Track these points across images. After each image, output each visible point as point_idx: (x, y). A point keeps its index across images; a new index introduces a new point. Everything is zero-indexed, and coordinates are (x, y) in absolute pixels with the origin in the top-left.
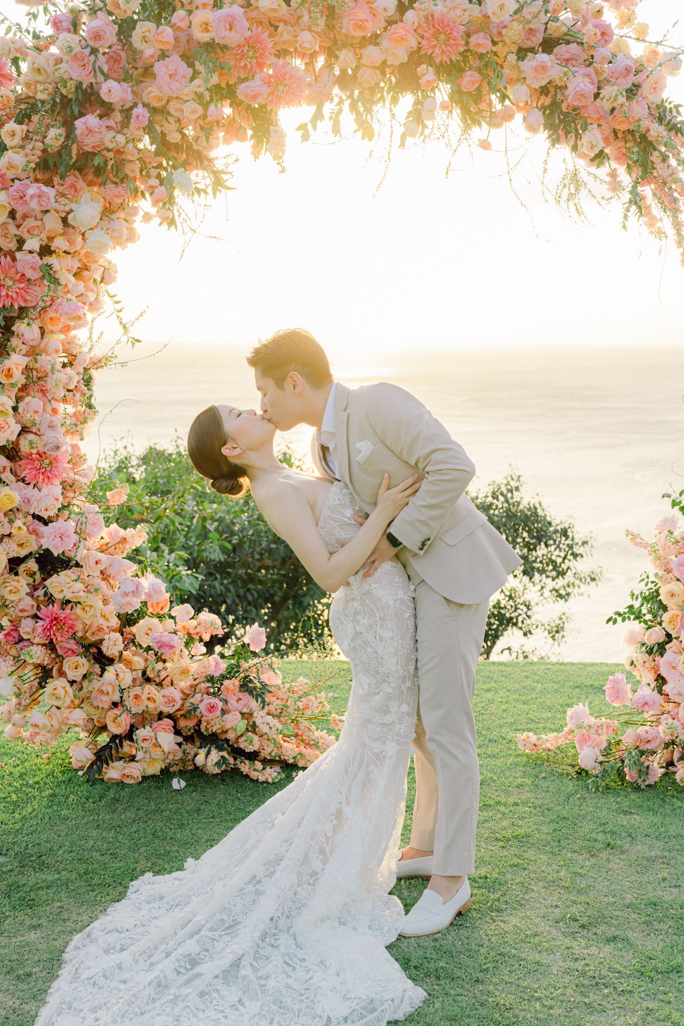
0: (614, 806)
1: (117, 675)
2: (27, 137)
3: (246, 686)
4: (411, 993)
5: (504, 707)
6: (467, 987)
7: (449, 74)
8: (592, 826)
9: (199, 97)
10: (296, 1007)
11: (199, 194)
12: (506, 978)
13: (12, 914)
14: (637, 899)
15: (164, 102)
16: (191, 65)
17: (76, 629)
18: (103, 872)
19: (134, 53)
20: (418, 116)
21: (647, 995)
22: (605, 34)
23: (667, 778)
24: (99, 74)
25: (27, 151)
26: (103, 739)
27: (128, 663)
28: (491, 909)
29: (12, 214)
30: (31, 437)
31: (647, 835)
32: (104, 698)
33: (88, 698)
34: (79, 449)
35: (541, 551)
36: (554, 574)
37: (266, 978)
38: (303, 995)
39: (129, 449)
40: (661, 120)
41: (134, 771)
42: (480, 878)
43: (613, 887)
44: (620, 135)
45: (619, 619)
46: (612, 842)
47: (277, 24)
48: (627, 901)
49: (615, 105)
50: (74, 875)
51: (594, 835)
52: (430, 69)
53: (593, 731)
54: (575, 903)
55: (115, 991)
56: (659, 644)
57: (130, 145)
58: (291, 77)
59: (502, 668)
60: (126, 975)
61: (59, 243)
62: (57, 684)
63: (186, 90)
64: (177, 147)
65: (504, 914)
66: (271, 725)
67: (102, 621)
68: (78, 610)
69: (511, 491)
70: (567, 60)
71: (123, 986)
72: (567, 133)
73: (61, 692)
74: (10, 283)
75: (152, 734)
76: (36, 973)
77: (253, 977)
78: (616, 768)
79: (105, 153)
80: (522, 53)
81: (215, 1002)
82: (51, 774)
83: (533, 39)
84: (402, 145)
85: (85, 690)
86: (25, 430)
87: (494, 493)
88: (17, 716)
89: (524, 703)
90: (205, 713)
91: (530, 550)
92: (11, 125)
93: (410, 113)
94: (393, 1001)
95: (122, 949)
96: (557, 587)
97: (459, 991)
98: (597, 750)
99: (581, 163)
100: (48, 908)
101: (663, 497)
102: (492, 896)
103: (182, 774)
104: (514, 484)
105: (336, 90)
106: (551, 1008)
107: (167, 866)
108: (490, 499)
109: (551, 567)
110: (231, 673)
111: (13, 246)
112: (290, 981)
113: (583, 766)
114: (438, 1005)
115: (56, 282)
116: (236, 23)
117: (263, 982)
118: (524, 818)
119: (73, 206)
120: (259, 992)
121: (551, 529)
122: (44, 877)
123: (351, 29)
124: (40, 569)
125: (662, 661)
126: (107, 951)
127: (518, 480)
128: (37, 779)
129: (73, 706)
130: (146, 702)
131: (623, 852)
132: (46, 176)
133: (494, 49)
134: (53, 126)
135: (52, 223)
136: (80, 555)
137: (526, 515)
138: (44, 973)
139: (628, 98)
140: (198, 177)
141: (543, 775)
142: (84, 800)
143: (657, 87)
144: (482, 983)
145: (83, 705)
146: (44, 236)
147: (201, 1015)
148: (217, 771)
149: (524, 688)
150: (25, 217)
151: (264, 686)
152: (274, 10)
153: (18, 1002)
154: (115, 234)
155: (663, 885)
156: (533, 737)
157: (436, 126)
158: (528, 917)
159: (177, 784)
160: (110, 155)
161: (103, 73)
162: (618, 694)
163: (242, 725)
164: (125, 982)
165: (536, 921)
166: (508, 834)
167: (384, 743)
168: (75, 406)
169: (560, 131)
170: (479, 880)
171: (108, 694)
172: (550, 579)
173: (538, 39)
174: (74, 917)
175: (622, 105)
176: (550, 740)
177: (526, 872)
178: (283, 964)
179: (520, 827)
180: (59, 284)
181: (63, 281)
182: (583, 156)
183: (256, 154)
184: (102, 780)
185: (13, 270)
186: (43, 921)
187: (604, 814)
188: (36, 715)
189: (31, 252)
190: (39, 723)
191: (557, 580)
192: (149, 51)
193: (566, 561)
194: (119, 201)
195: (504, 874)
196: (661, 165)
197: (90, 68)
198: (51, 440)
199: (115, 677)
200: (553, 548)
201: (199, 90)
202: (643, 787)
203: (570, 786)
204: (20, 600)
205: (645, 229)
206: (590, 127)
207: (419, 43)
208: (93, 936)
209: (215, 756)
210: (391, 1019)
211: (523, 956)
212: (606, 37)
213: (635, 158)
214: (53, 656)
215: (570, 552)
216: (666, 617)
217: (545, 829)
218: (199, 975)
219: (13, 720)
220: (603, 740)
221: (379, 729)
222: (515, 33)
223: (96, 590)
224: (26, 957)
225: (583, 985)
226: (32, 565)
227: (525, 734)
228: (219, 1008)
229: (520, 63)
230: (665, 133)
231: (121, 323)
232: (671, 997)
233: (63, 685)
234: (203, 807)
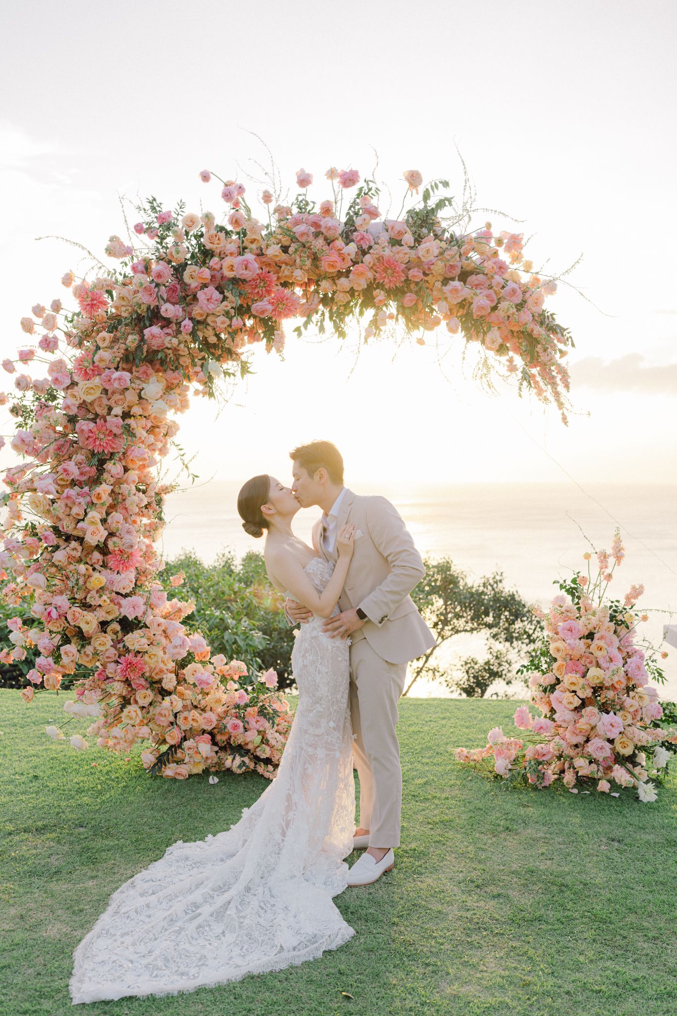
0: (517, 801)
1: (172, 703)
2: (115, 340)
3: (262, 712)
4: (344, 932)
5: (452, 730)
6: (385, 927)
7: (396, 295)
8: (499, 815)
9: (227, 314)
10: (260, 939)
11: (229, 376)
12: (415, 923)
13: (80, 868)
14: (520, 867)
15: (204, 317)
16: (222, 292)
17: (144, 671)
18: (148, 841)
19: (185, 286)
20: (376, 324)
21: (514, 937)
22: (502, 267)
23: (558, 782)
24: (160, 299)
25: (115, 350)
26: (164, 748)
27: (181, 695)
28: (414, 872)
29: (105, 391)
30: (115, 539)
31: (536, 822)
32: (163, 719)
33: (153, 719)
34: (152, 548)
35: (518, 625)
36: (527, 641)
37: (244, 917)
38: (268, 930)
39: (232, 553)
40: (542, 323)
41: (183, 770)
42: (411, 850)
43: (505, 859)
44: (515, 334)
45: (525, 670)
46: (510, 827)
47: (281, 265)
48: (513, 869)
49: (508, 314)
50: (128, 842)
51: (498, 822)
52: (382, 292)
53: (504, 747)
54: (475, 869)
55: (141, 923)
56: (551, 685)
57: (182, 346)
58: (287, 299)
59: (457, 703)
60: (150, 912)
61: (136, 410)
62: (132, 709)
63: (218, 309)
64: (215, 346)
65: (423, 876)
66: (278, 740)
67: (162, 665)
68: (146, 657)
69: (496, 582)
70: (477, 285)
71: (147, 920)
72: (478, 333)
73: (133, 714)
74: (102, 436)
75: (195, 745)
76: (86, 909)
77: (235, 916)
78: (521, 774)
79: (166, 350)
80: (446, 281)
81: (205, 933)
82: (128, 772)
83: (454, 272)
84: (366, 341)
85: (151, 713)
86: (111, 535)
87: (484, 584)
88: (103, 731)
89: (467, 728)
90: (231, 730)
91: (510, 624)
92: (104, 334)
93: (371, 321)
94: (330, 936)
95: (153, 893)
96: (530, 650)
97: (380, 930)
98: (507, 761)
99: (491, 354)
100: (105, 865)
101: (554, 583)
102: (417, 863)
103: (216, 773)
104: (498, 578)
105: (321, 307)
106: (442, 944)
107: (193, 837)
108: (481, 589)
109: (525, 636)
110: (253, 703)
111: (105, 412)
112: (261, 920)
113: (498, 773)
114: (362, 940)
115: (134, 435)
116: (249, 265)
117: (242, 920)
118: (450, 808)
119: (144, 385)
120: (237, 927)
121: (526, 610)
122: (107, 843)
123: (326, 267)
124: (122, 629)
125: (553, 697)
126: (142, 895)
127: (501, 575)
128: (117, 775)
129: (142, 724)
130: (192, 722)
131: (517, 834)
132: (129, 366)
133: (426, 279)
134: (132, 334)
135: (131, 397)
136: (148, 619)
137: (507, 599)
138: (92, 910)
139: (518, 310)
140: (230, 365)
141: (470, 778)
142: (146, 790)
143: (538, 302)
144: (397, 925)
145: (150, 724)
146: (125, 405)
147: (194, 942)
148: (239, 771)
149: (470, 717)
150: (113, 393)
151: (275, 711)
152: (276, 256)
153: (70, 929)
154: (172, 404)
155: (541, 858)
156: (465, 750)
157: (387, 330)
158: (440, 879)
159: (213, 780)
160: (170, 351)
161: (163, 299)
162: (522, 721)
163: (258, 739)
164: (149, 916)
165: (445, 881)
166: (437, 819)
167: (316, 748)
168: (149, 519)
169: (472, 331)
170: (410, 852)
171: (165, 716)
172: (525, 645)
173: (458, 271)
174: (122, 871)
175: (513, 314)
176: (476, 753)
177: (445, 847)
178: (258, 908)
179: (447, 814)
180: (135, 437)
181: (138, 435)
182: (491, 349)
183: (268, 350)
184: (162, 776)
185: (104, 428)
186: (100, 874)
187: (508, 807)
188: (117, 731)
189: (116, 416)
190: (118, 735)
191: (529, 646)
192: (194, 284)
193: (536, 632)
194: (176, 382)
195: (428, 849)
196: (543, 354)
197: (155, 296)
198: (127, 541)
199: (170, 704)
200: (526, 623)
201: (226, 309)
202: (540, 787)
203: (488, 786)
204: (107, 650)
205: (535, 398)
206: (492, 329)
207: (375, 276)
208: (135, 884)
209: (238, 760)
210: (327, 949)
211: (430, 906)
212: (503, 270)
213: (524, 349)
214: (130, 689)
215: (539, 626)
216: (555, 665)
217: (464, 816)
218: (200, 914)
219: (100, 733)
220: (514, 753)
221: (312, 738)
222: (439, 267)
223: (158, 644)
224: (82, 898)
225: (469, 929)
226: (116, 626)
227: (460, 748)
228: (208, 938)
229: (444, 287)
230: (543, 332)
231: (184, 464)
232: (530, 939)
233: (135, 709)
234: (227, 797)
